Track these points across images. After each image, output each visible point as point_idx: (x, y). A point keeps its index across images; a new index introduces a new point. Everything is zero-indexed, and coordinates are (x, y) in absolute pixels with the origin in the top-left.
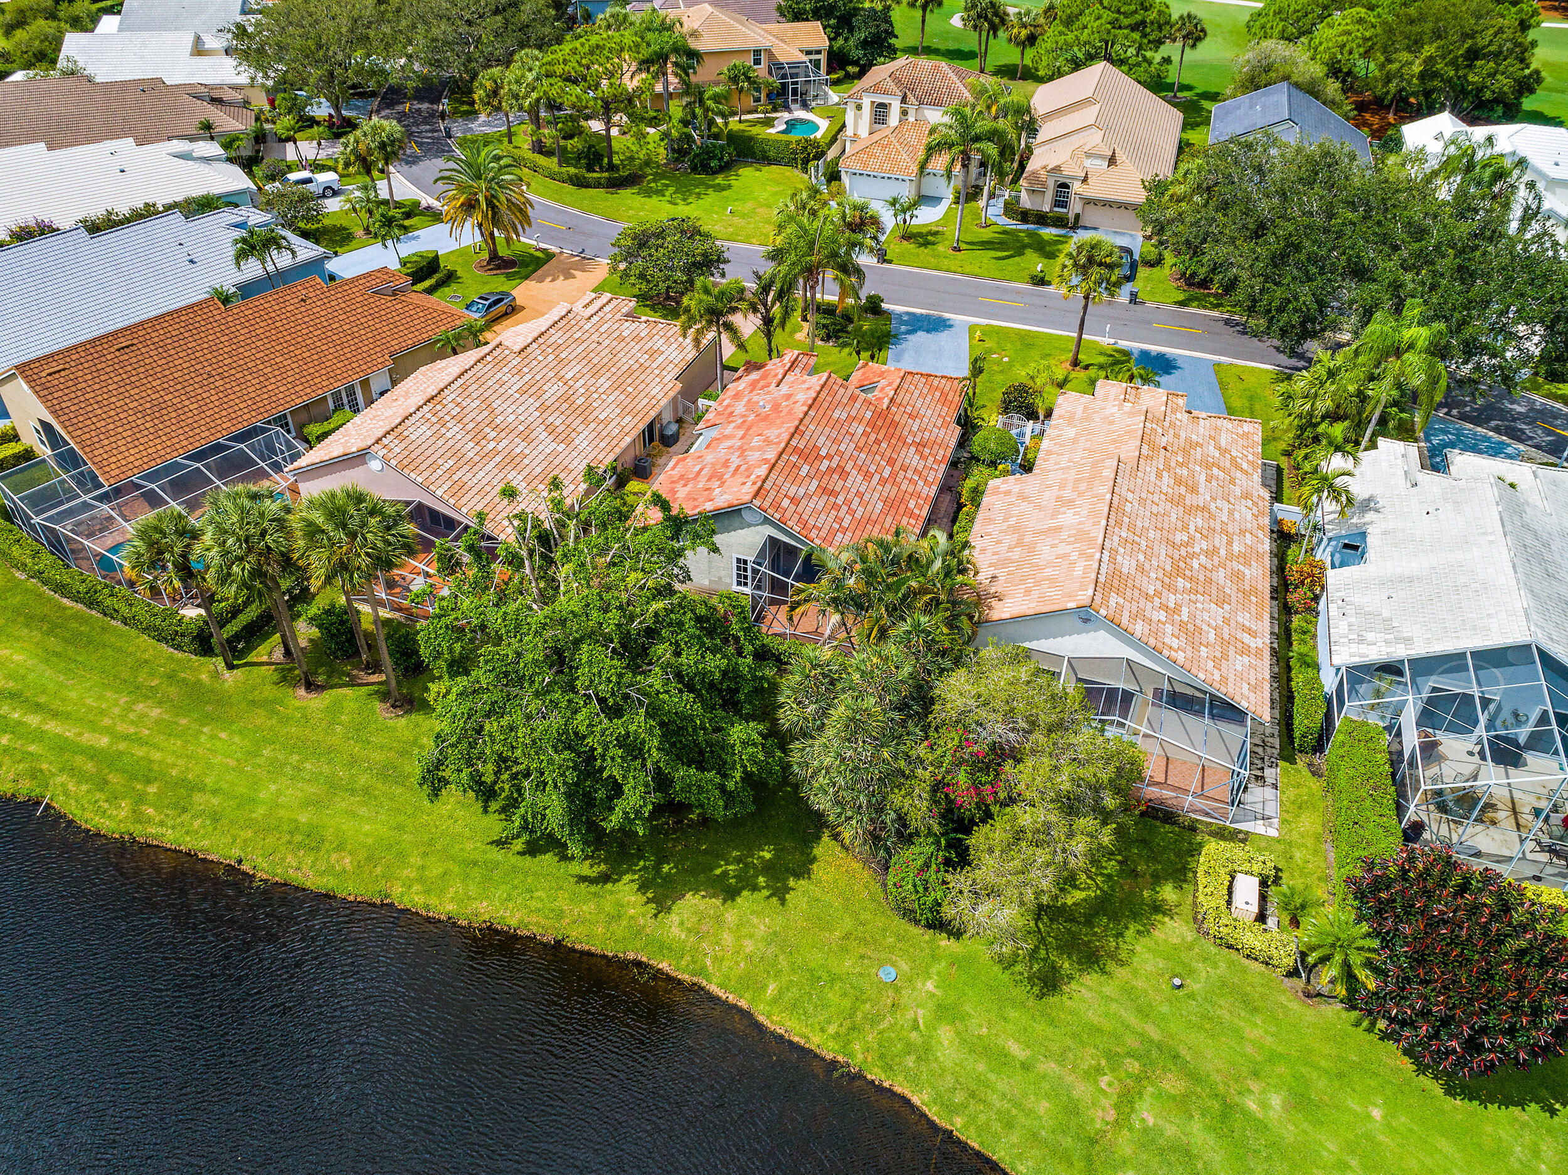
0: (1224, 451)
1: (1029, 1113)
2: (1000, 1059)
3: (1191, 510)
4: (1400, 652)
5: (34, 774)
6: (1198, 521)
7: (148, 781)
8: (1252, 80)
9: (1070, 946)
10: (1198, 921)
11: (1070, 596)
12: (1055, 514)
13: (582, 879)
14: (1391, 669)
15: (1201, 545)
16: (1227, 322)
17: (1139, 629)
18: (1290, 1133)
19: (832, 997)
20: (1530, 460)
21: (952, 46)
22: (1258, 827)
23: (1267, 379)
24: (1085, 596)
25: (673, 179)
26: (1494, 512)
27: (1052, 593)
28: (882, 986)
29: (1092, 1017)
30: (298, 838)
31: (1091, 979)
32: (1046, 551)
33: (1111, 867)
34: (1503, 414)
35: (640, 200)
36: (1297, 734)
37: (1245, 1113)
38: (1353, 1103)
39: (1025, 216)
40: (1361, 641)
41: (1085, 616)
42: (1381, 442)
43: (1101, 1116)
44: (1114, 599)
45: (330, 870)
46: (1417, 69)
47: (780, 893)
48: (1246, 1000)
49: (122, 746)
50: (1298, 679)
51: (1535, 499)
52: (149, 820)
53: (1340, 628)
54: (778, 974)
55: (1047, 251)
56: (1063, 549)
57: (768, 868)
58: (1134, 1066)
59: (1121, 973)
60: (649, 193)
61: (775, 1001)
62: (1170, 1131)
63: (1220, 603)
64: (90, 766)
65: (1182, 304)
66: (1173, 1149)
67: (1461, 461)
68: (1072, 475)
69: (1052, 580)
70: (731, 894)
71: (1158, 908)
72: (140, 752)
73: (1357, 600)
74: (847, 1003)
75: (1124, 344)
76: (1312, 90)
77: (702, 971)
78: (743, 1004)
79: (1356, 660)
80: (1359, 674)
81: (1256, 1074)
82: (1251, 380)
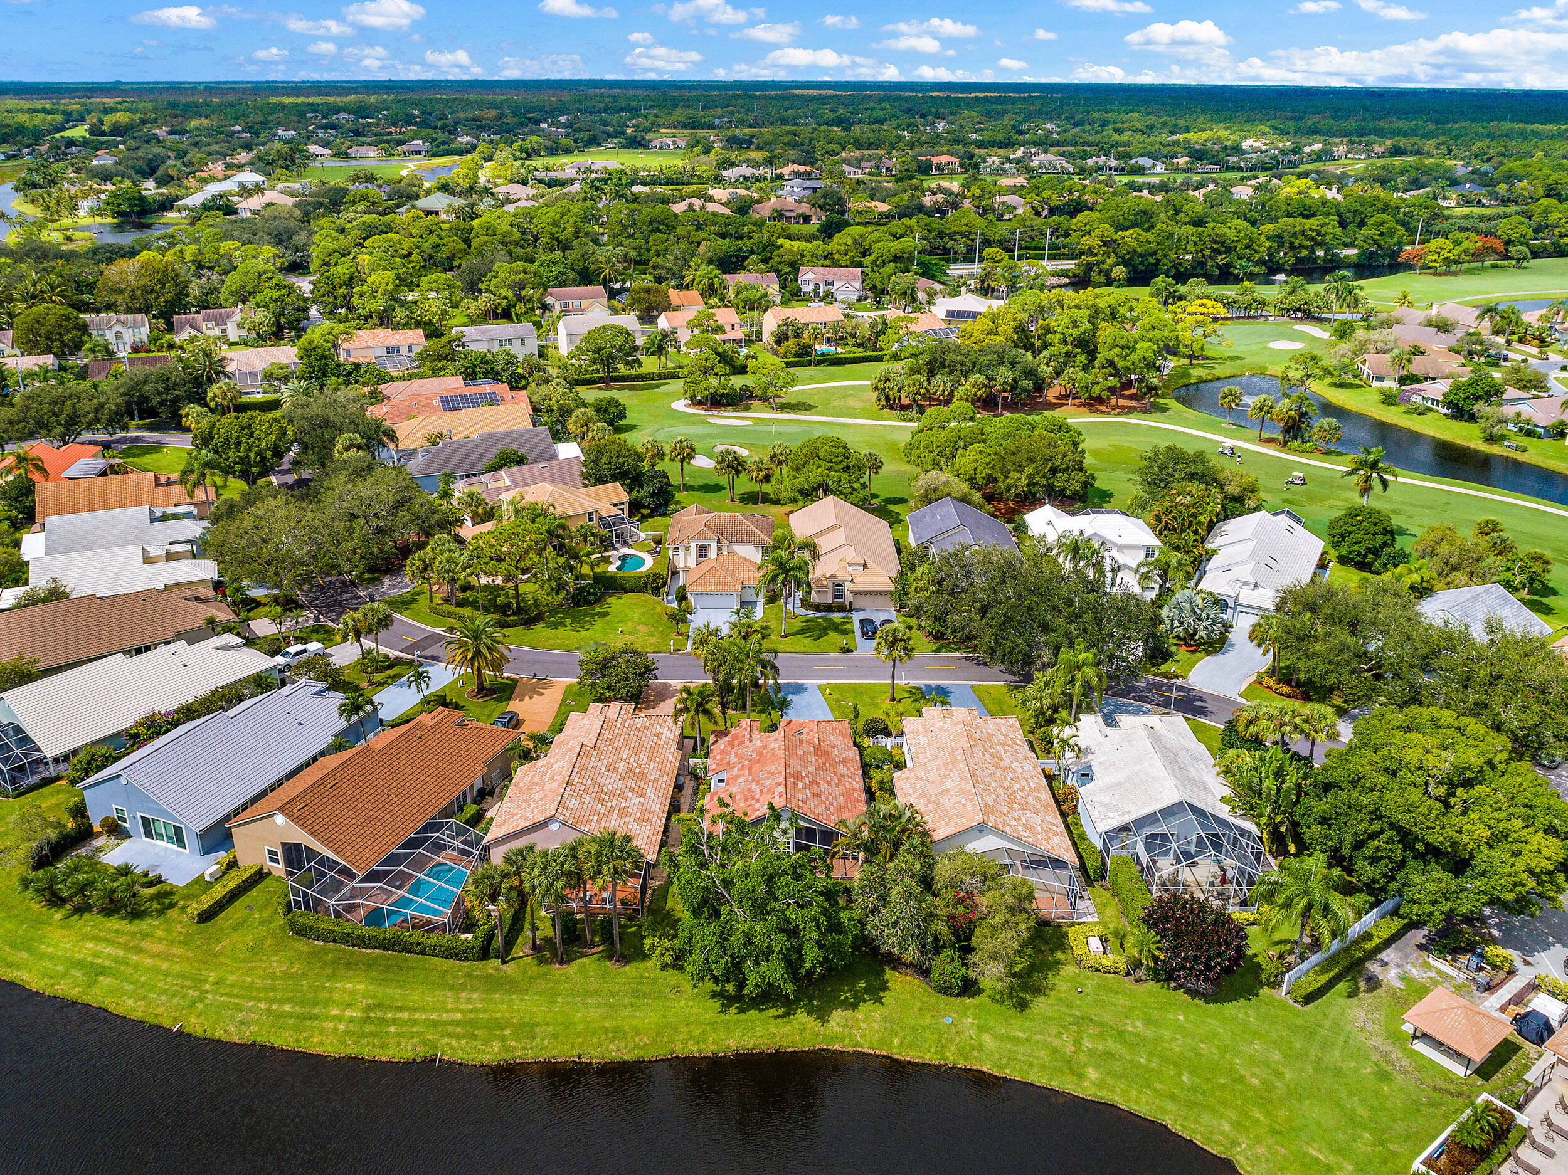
0: (1006, 736)
1: (1037, 1058)
2: (1016, 1040)
3: (1005, 769)
4: (1127, 819)
5: (425, 1043)
6: (1010, 775)
7: (502, 1029)
8: (926, 496)
9: (1025, 988)
10: (1079, 962)
11: (973, 820)
12: (942, 784)
13: (776, 1017)
14: (1125, 828)
15: (1016, 787)
16: (967, 659)
17: (1008, 830)
18: (1149, 1034)
19: (927, 1035)
20: (1156, 713)
21: (702, 482)
22: (1089, 919)
23: (1004, 690)
24: (979, 818)
25: (566, 613)
26: (1148, 742)
27: (961, 821)
28: (948, 1026)
29: (1049, 1013)
30: (611, 1035)
31: (1041, 999)
32: (946, 803)
33: (1029, 951)
34: (1135, 689)
35: (550, 632)
36: (1091, 872)
37: (1130, 1033)
38: (1171, 1016)
39: (817, 608)
40: (1107, 818)
41: (981, 829)
42: (1082, 716)
43: (1069, 1050)
44: (992, 818)
45: (637, 1046)
46: (1025, 482)
47: (879, 1000)
48: (1111, 990)
49: (471, 1015)
50: (1082, 846)
51: (1164, 732)
52: (515, 1049)
53: (1095, 815)
54: (896, 1034)
55: (841, 629)
56: (955, 799)
57: (866, 990)
58: (1075, 1028)
59: (1053, 993)
60: (555, 626)
61: (900, 1046)
62: (1100, 1047)
63: (1036, 812)
64: (459, 1030)
65: (936, 651)
66: (1104, 1053)
67: (1124, 719)
68: (941, 762)
69: (958, 815)
70: (854, 1006)
71: (1058, 963)
72: (486, 1016)
73: (1098, 799)
74: (936, 1036)
75: (914, 683)
76: (964, 499)
77: (857, 1044)
78: (884, 1053)
79: (1108, 828)
80: (1112, 835)
81: (1127, 1017)
82: (994, 693)
